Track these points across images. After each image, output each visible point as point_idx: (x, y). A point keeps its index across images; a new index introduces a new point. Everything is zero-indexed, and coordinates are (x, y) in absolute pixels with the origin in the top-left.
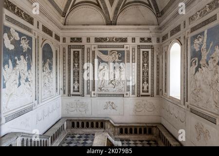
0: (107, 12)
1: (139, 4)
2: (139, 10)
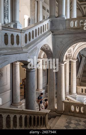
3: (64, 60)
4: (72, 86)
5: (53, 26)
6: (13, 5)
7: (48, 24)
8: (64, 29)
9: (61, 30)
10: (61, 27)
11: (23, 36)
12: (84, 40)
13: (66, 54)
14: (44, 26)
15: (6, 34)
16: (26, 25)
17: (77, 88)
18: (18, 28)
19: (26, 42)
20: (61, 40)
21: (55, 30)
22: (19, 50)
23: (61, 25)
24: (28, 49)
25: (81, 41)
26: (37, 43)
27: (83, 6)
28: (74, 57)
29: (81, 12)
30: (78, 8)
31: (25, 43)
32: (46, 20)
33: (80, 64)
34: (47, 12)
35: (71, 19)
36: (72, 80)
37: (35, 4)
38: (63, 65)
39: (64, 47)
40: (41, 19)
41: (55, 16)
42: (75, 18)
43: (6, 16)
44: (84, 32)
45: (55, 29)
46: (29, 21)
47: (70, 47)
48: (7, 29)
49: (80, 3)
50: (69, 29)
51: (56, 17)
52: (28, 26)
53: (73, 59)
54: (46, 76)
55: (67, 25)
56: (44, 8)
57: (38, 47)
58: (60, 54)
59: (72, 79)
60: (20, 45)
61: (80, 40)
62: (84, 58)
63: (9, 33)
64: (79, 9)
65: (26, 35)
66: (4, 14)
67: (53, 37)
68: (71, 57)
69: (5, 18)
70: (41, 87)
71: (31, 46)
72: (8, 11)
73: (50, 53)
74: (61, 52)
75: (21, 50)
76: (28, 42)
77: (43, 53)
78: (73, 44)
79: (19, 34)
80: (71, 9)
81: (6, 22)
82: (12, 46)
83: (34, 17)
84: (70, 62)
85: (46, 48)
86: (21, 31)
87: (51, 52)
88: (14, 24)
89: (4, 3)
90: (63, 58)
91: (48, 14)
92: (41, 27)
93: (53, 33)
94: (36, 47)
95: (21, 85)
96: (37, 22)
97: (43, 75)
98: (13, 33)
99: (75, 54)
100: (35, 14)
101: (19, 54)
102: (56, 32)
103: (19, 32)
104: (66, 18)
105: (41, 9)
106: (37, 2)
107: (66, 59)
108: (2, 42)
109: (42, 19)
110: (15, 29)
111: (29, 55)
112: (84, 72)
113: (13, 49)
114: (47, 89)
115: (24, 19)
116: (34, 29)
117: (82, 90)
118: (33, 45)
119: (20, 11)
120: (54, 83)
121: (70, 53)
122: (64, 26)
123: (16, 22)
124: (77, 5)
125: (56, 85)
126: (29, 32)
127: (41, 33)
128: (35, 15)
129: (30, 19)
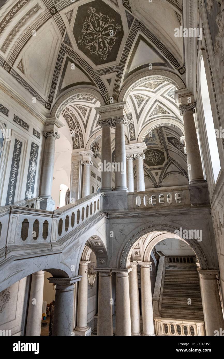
0: (155, 180)
1: (175, 172)
2: (176, 176)
3: (128, 264)
4: (145, 319)
5: (108, 204)
6: (44, 170)
7: (98, 200)
8: (125, 209)
9: (121, 211)
10: (121, 206)
11: (55, 222)
12: (160, 227)
13: (130, 254)
14: (91, 204)
15: (26, 220)
16: (62, 204)
17: (154, 321)
18: (47, 210)
19: (60, 233)
20: (121, 227)
21: (111, 210)
22: (46, 249)
23: (120, 203)
24: (62, 246)
25: (156, 230)
26: (80, 235)
27: (153, 172)
28: (146, 257)
29: (152, 180)
30: (146, 174)
31: (57, 235)
32: (97, 194)
33: (157, 269)
34: (98, 180)
35: (136, 193)
36: (144, 305)
37: (78, 169)
38: (127, 274)
39: (126, 241)
40: (87, 192)
41: (110, 188)
42: (142, 192)
43: (30, 187)
44: (159, 214)
45: (111, 208)
46: (68, 194)
47: (136, 239)
48: (28, 212)
49: (148, 167)
50: (134, 209)
51: (112, 190)
52: (66, 204)
53: (143, 261)
54: (95, 296)
55: (130, 203)
56: (93, 174)
57: (81, 242)
58: (120, 253)
59: (144, 302)
60: (48, 240)
61: (153, 228)
62: (162, 259)
63: (31, 218)
64: (149, 176)
65: (61, 220)
66: (28, 184)
67: (107, 223)
68: (140, 257)
69: (27, 190)
70: (84, 323)
71: (68, 241)
72: (34, 179)
73: (102, 251)
74: (121, 249)
75: (50, 248)
76: (64, 233)
77: (90, 251)
78: (142, 235)
79: (49, 220)
80: (136, 176)
81: (29, 196)
82: (33, 242)
83: (76, 188)
84: (139, 267)
85: (96, 243)
86: (53, 214)
87: (104, 249)
88: (41, 199)
89: (29, 167)
90: (126, 262)
91: (100, 184)
92: (88, 206)
93: (107, 216)
94: (78, 242)
95: (43, 318)
96: (81, 197)
97: (88, 294)
98: (39, 218)
99: (147, 252)
100: (77, 184)
101: (44, 257)
102: (112, 215)
103: (48, 216)
104: (128, 192)
105: (88, 176)
106: (83, 166)
107: (132, 261)
108: (16, 234)
109: (90, 194)
110: (42, 212)
111: (64, 257)
112: (165, 285)
113: (34, 248)
114: (96, 325)
115: (60, 191)
116: (75, 210)
117: (166, 326)
118: (71, 239)
119: (54, 178)
120: (110, 312)
121: (138, 250)
122: (126, 204)
123: (46, 197)
124: (144, 170)
125: (114, 315)
126: (66, 215)
127: (87, 216)
128: (78, 186)
129: (69, 192)
